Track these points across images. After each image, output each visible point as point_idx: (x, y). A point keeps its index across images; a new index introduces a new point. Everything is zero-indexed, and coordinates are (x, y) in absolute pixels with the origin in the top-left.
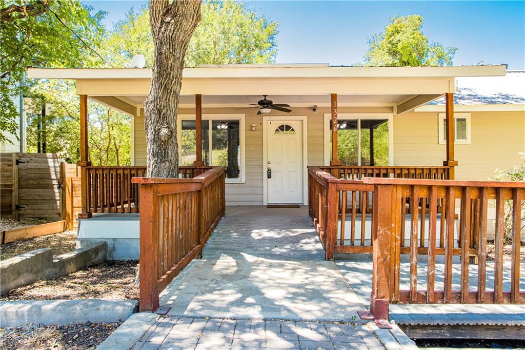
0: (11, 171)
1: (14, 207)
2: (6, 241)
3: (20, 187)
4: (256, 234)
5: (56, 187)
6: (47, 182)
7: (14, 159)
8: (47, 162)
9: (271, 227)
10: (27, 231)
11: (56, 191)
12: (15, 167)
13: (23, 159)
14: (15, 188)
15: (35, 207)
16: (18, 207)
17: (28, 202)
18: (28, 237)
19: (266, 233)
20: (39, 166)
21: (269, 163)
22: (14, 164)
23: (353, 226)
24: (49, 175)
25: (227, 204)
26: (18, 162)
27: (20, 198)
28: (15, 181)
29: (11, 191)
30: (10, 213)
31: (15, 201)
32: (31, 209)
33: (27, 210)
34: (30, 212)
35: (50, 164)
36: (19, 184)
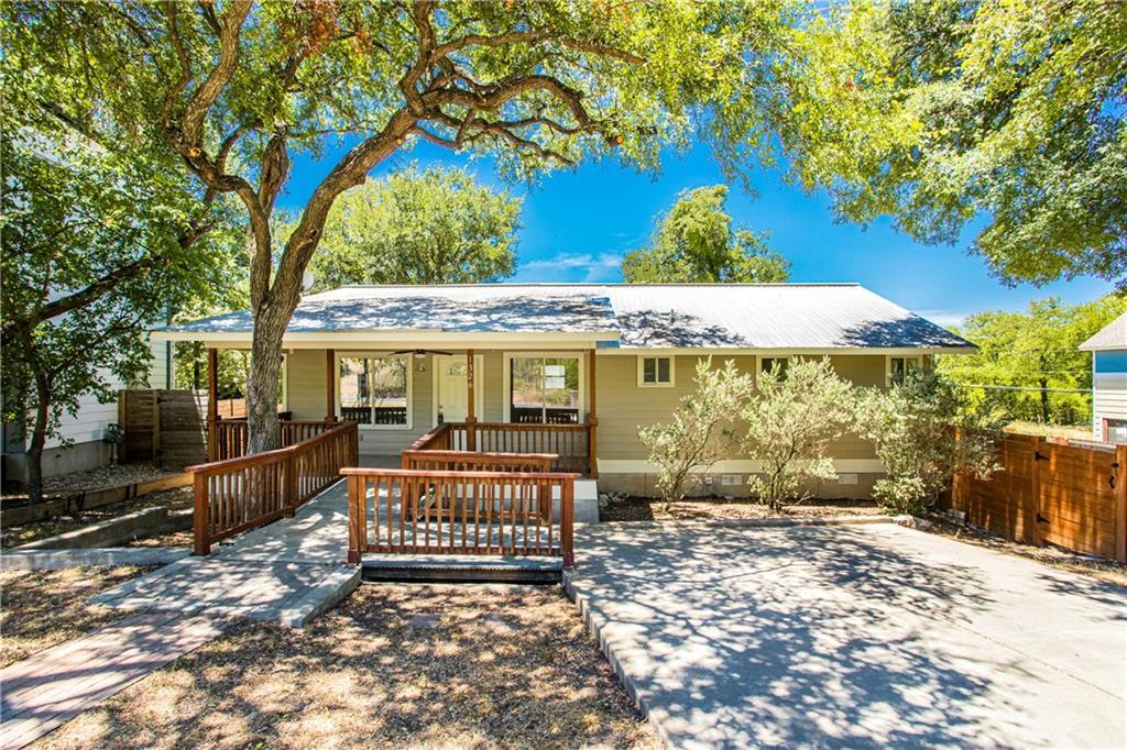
0: (151, 410)
1: (154, 452)
2: (138, 494)
3: (161, 429)
5: (203, 429)
6: (194, 424)
7: (155, 396)
8: (193, 401)
11: (203, 433)
12: (156, 407)
13: (165, 397)
14: (156, 430)
15: (180, 451)
16: (159, 452)
17: (172, 446)
18: (164, 488)
20: (184, 404)
21: (440, 407)
22: (155, 403)
24: (197, 415)
26: (159, 401)
27: (162, 442)
28: (156, 422)
29: (152, 433)
30: (150, 458)
31: (156, 445)
32: (175, 454)
33: (170, 455)
34: (173, 457)
35: (197, 403)
36: (161, 426)
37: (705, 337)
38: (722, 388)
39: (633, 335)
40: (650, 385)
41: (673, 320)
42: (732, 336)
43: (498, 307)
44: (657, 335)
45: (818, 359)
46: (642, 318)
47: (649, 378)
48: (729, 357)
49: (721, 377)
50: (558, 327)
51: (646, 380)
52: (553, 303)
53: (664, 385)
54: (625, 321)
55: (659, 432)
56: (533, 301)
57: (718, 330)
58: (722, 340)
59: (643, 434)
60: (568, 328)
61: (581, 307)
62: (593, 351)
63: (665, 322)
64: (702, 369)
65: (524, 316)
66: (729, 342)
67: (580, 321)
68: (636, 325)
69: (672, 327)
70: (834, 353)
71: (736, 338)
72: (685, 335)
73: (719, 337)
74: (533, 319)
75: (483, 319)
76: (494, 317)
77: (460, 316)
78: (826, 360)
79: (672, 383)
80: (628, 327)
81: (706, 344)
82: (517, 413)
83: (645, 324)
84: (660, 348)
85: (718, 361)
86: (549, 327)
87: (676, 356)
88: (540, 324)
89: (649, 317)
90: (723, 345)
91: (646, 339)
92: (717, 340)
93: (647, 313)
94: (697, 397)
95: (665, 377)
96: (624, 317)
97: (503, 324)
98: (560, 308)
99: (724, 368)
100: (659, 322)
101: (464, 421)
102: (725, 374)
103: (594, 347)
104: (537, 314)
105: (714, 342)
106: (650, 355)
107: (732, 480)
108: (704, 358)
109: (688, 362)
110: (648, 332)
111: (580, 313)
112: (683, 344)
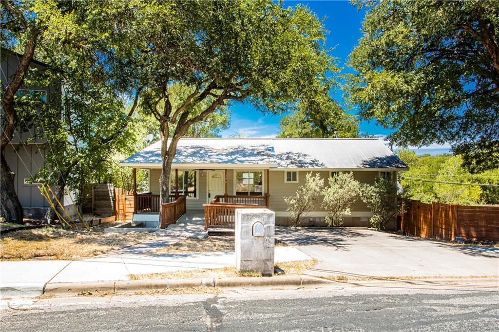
1: (93, 209)
2: (102, 223)
3: (95, 200)
4: (194, 219)
5: (111, 200)
6: (108, 198)
7: (93, 186)
8: (108, 188)
9: (199, 217)
10: (106, 220)
11: (112, 201)
12: (93, 191)
13: (97, 187)
14: (93, 200)
15: (102, 209)
16: (94, 209)
17: (99, 207)
19: (198, 219)
20: (104, 190)
21: (209, 191)
23: (229, 217)
24: (109, 194)
25: (187, 209)
26: (94, 188)
27: (95, 205)
28: (93, 197)
29: (91, 202)
30: (91, 212)
31: (93, 206)
33: (98, 211)
34: (100, 211)
35: (109, 189)
36: (95, 199)
37: (310, 164)
38: (314, 183)
39: (283, 163)
40: (289, 182)
41: (299, 157)
42: (320, 163)
43: (232, 152)
44: (292, 163)
45: (349, 172)
46: (287, 155)
47: (289, 179)
48: (317, 172)
49: (314, 180)
50: (257, 162)
51: (288, 180)
52: (252, 150)
53: (294, 182)
54: (280, 157)
55: (291, 199)
56: (245, 148)
57: (316, 161)
58: (316, 165)
59: (286, 200)
60: (260, 162)
61: (263, 152)
62: (268, 170)
63: (296, 157)
64: (308, 176)
65: (243, 157)
66: (319, 166)
67: (264, 159)
68: (285, 158)
69: (298, 160)
70: (355, 170)
71: (322, 165)
72: (303, 163)
73: (315, 164)
74: (247, 158)
75: (229, 158)
76: (234, 157)
77: (221, 157)
78: (352, 173)
79: (297, 181)
80: (281, 159)
81: (310, 167)
82: (238, 193)
83: (288, 158)
84: (293, 168)
85: (314, 173)
86: (254, 162)
87: (299, 171)
88: (250, 160)
89: (290, 155)
90: (316, 167)
91: (288, 165)
92: (314, 165)
93: (289, 153)
94: (305, 187)
95: (295, 179)
96: (280, 155)
97: (238, 161)
98: (255, 153)
99: (315, 176)
100: (294, 157)
101: (224, 195)
102: (315, 178)
103: (268, 168)
104: (248, 156)
105: (313, 166)
106: (289, 170)
107: (320, 219)
108: (309, 172)
109: (303, 174)
110: (289, 161)
111: (263, 155)
112: (301, 167)
